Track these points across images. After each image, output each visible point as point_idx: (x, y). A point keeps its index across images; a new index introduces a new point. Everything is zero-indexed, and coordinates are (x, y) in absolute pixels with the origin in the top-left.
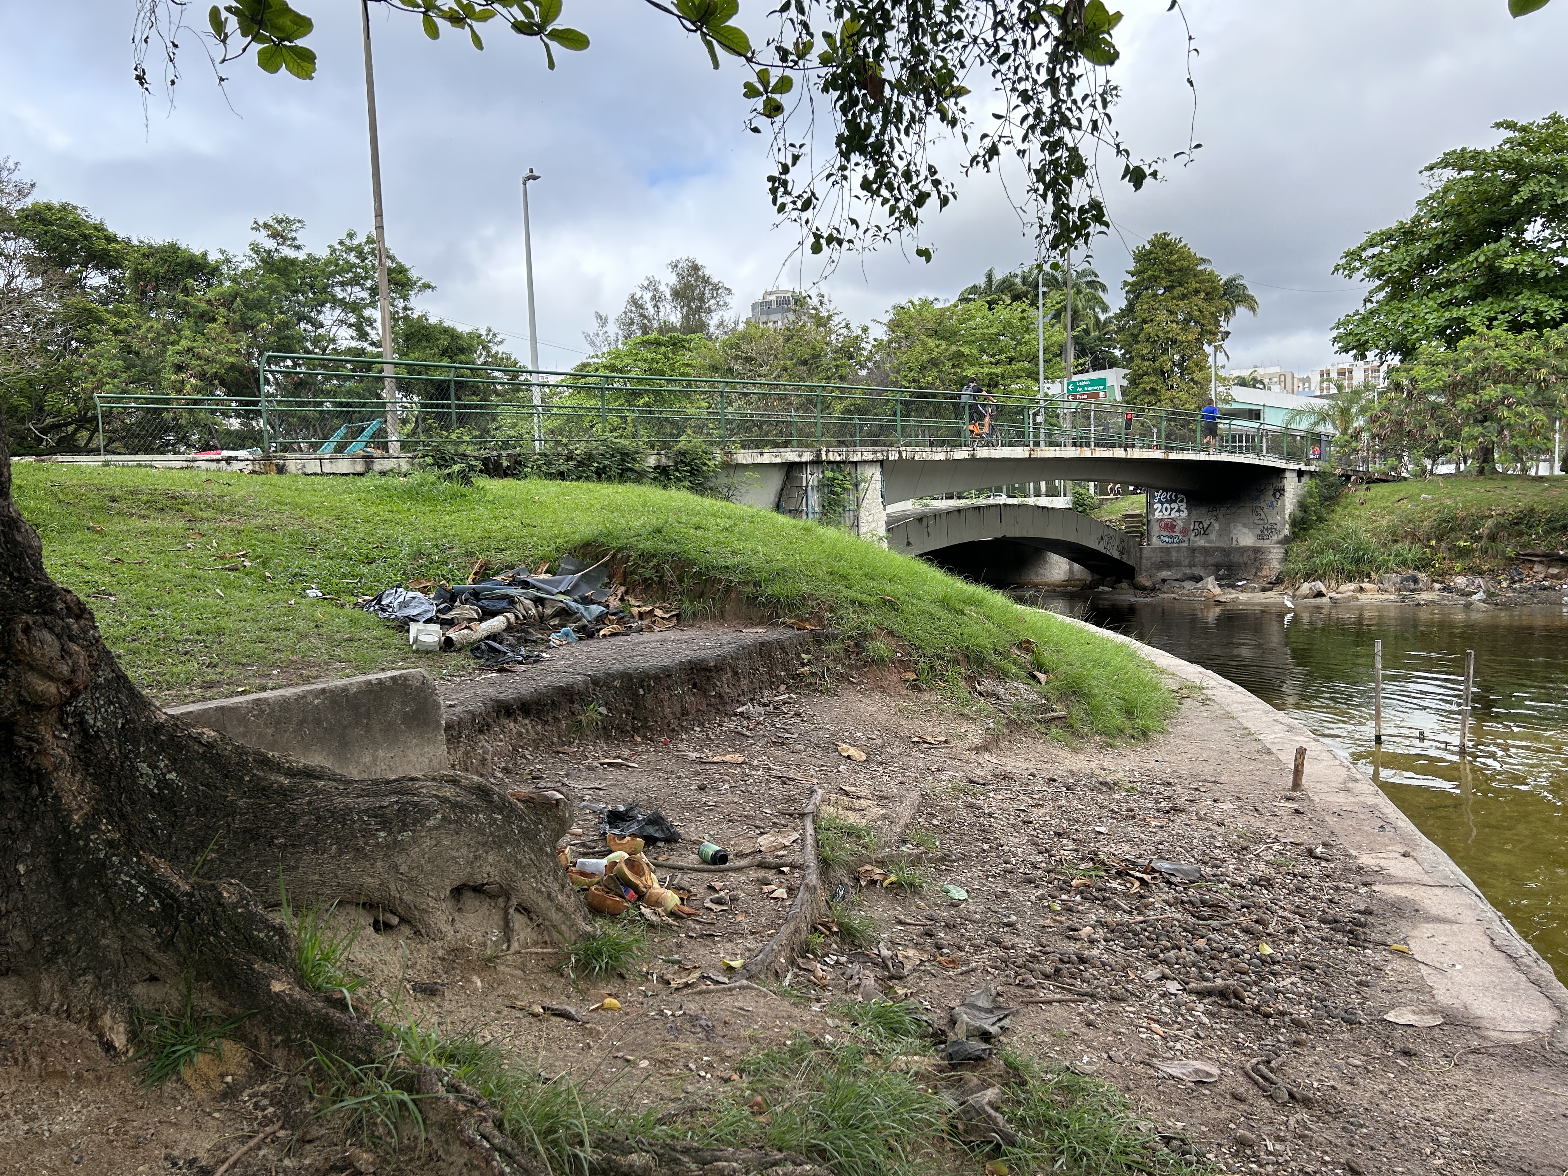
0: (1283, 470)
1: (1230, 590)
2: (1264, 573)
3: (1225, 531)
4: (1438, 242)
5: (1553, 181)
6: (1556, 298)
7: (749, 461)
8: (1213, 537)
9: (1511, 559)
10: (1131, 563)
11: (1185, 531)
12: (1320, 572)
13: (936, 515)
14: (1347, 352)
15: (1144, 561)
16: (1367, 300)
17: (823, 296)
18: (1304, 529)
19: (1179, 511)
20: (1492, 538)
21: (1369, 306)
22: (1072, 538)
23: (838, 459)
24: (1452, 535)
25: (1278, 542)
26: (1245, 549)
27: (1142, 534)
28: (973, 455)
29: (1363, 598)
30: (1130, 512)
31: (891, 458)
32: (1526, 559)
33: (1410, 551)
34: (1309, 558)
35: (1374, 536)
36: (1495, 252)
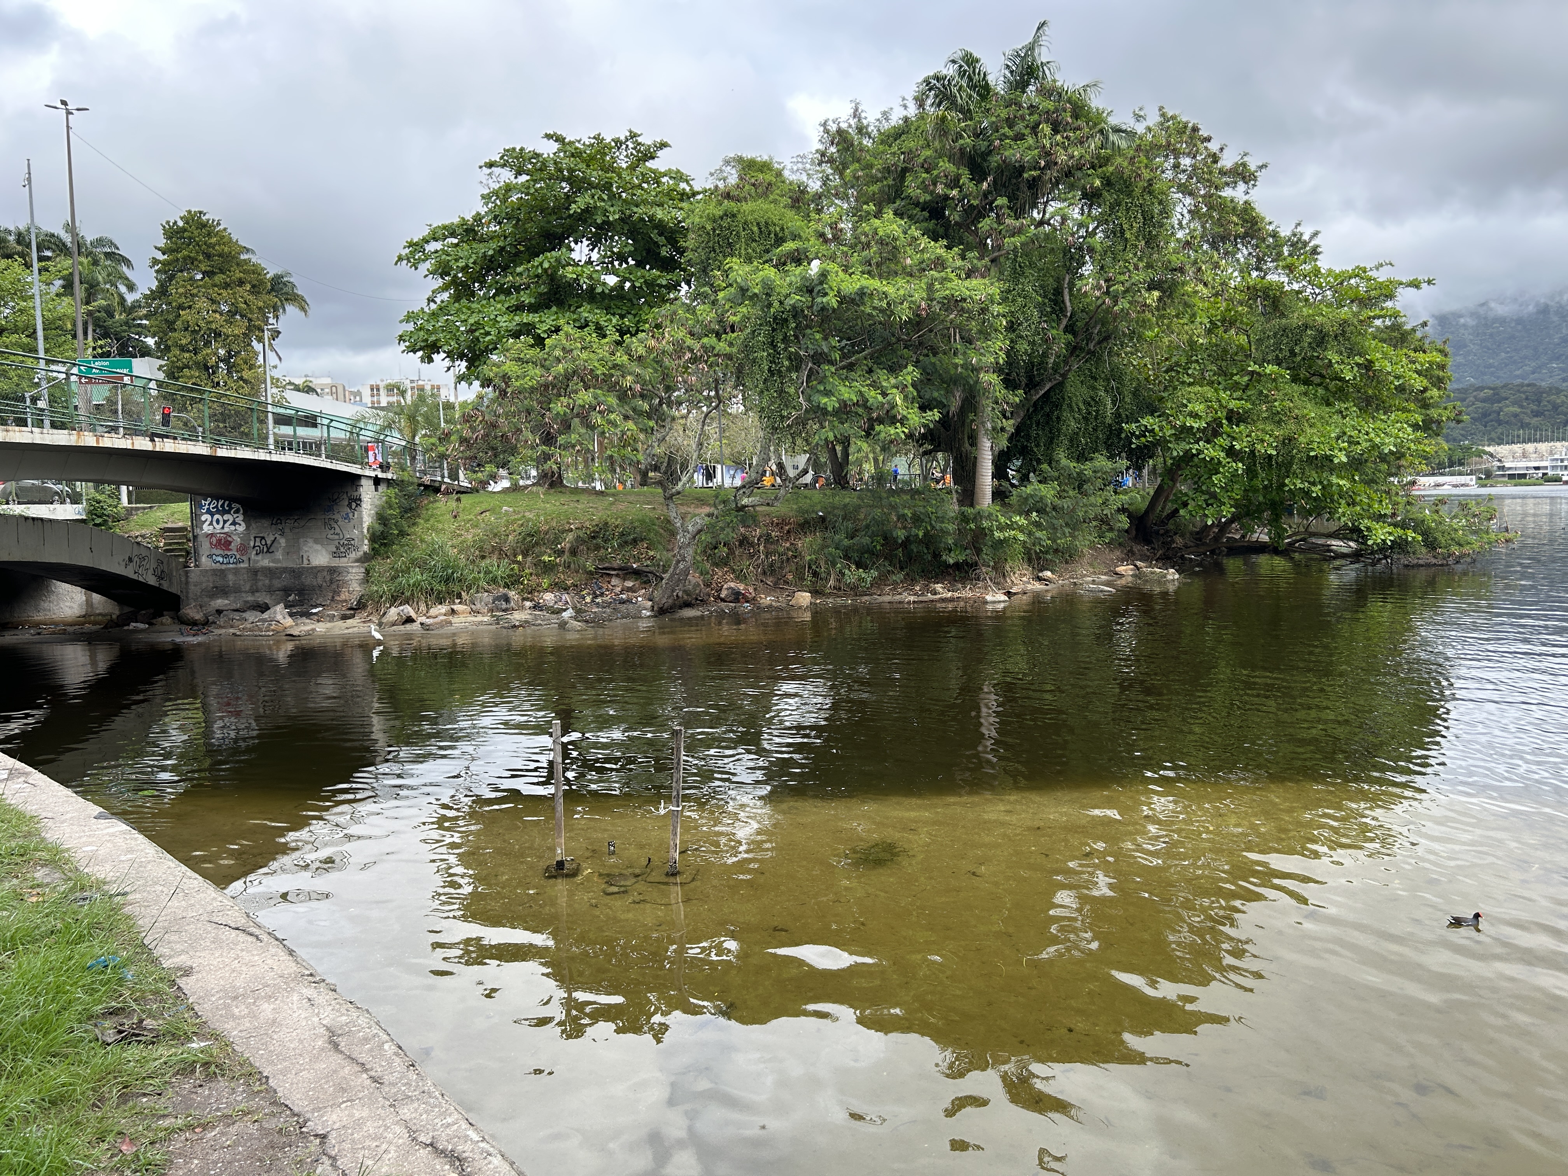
0: (359, 477)
1: (304, 620)
2: (343, 597)
3: (293, 548)
4: (501, 244)
5: (606, 197)
8: (279, 555)
9: (591, 573)
10: (174, 590)
11: (243, 549)
14: (413, 352)
15: (192, 587)
16: (431, 300)
18: (385, 545)
19: (234, 523)
20: (574, 552)
22: (84, 560)
24: (537, 550)
25: (357, 561)
26: (318, 570)
27: (188, 553)
29: (458, 621)
30: (170, 525)
32: (604, 573)
33: (500, 568)
34: (394, 578)
35: (460, 552)
36: (558, 260)
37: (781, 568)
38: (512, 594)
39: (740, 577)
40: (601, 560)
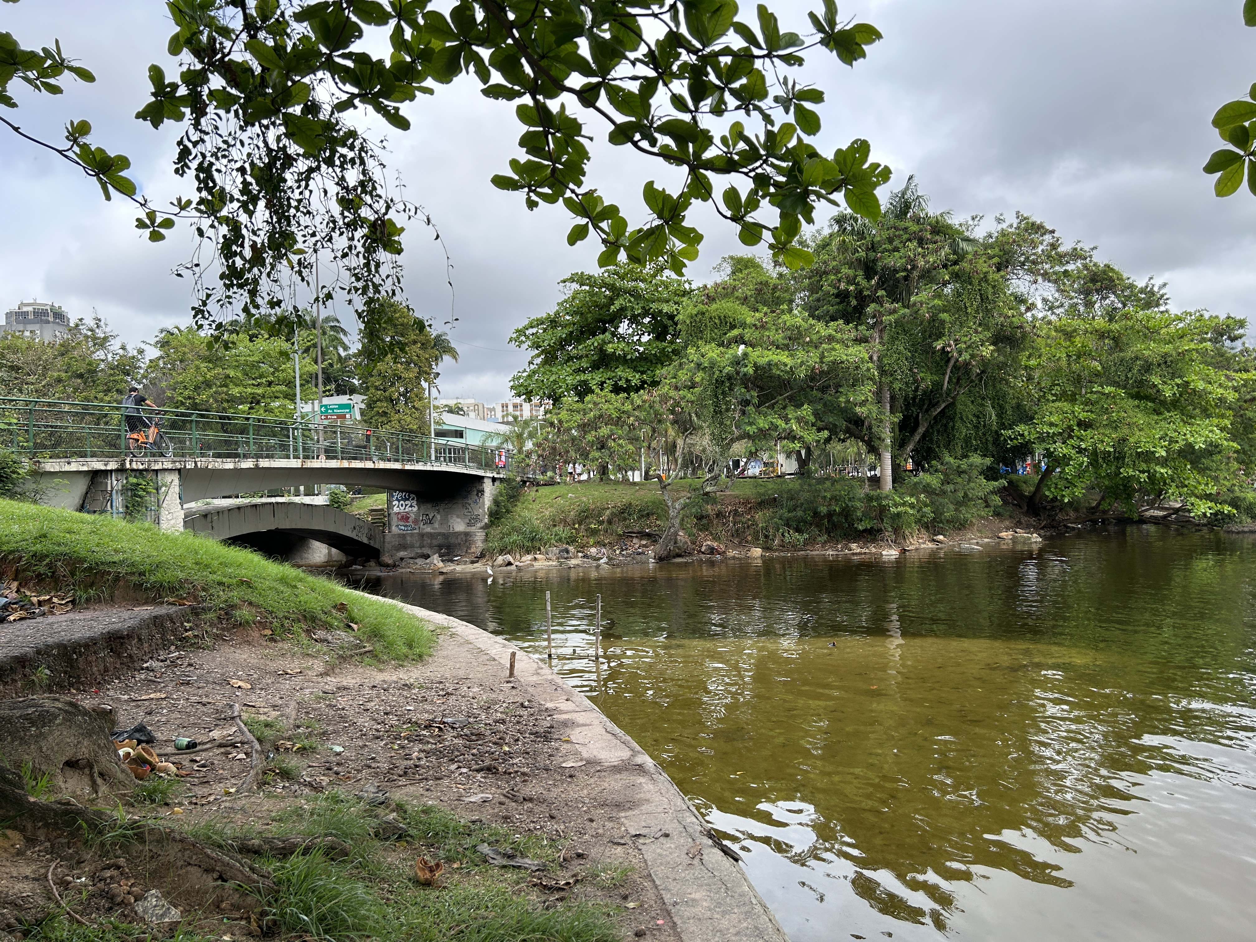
0: (483, 477)
1: (450, 563)
2: (472, 550)
3: (445, 521)
4: (571, 329)
5: (632, 299)
6: (638, 372)
7: (57, 469)
8: (436, 525)
9: (620, 535)
10: (376, 546)
11: (416, 521)
12: (509, 548)
13: (219, 512)
14: (520, 396)
15: (386, 544)
16: (531, 363)
17: (100, 320)
18: (498, 518)
19: (411, 506)
20: (610, 522)
21: (532, 367)
22: (331, 528)
23: (141, 467)
24: (587, 521)
25: (481, 528)
26: (458, 534)
27: (384, 524)
28: (257, 465)
29: (537, 565)
30: (374, 508)
31: (188, 467)
32: (628, 535)
33: (563, 531)
34: (502, 538)
35: (542, 522)
36: (603, 340)
37: (744, 532)
38: (571, 548)
39: (716, 538)
40: (627, 527)
